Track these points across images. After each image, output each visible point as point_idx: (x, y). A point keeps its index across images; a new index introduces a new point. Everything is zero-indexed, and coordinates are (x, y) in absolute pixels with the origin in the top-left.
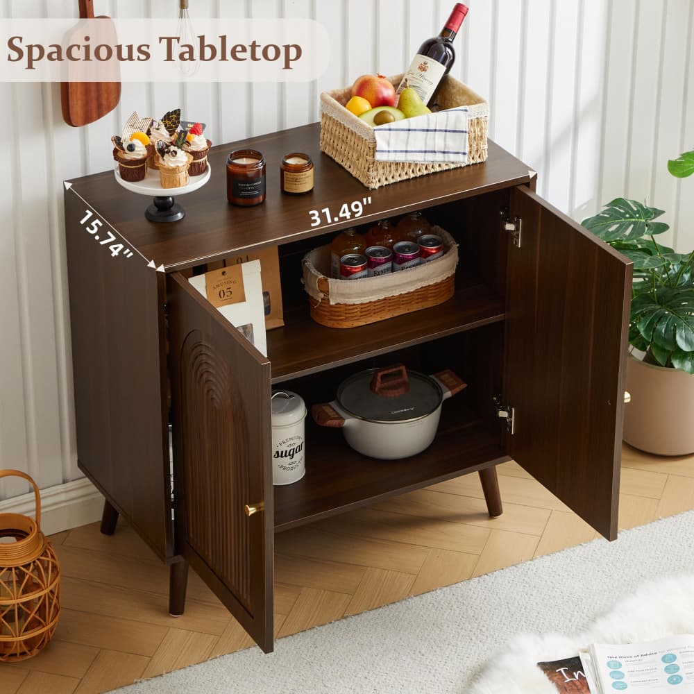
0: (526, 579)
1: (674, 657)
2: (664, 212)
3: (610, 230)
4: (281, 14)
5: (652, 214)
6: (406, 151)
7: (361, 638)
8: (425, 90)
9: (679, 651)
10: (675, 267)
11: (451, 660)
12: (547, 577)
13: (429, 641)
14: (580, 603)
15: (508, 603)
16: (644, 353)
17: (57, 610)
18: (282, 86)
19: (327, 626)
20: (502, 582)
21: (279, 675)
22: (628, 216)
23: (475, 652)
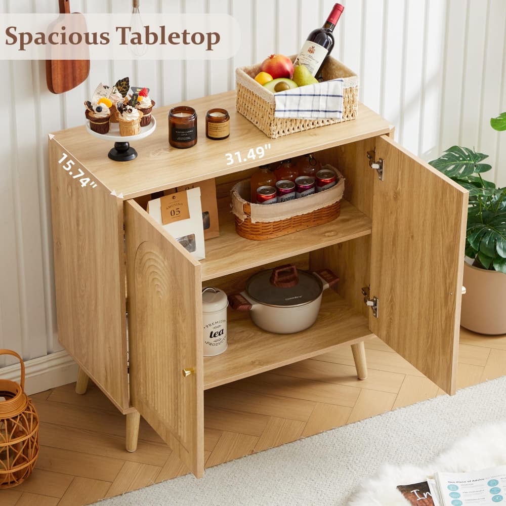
0: (388, 425)
1: (497, 482)
2: (488, 156)
3: (448, 169)
4: (207, 10)
5: (479, 158)
6: (298, 111)
7: (267, 468)
8: (313, 67)
9: (500, 477)
10: (496, 196)
11: (334, 484)
12: (404, 423)
13: (317, 470)
14: (428, 442)
15: (375, 442)
16: (473, 260)
17: (36, 450)
18: (208, 62)
19: (242, 459)
20: (370, 427)
21: (207, 494)
22: (461, 159)
23: (351, 479)
